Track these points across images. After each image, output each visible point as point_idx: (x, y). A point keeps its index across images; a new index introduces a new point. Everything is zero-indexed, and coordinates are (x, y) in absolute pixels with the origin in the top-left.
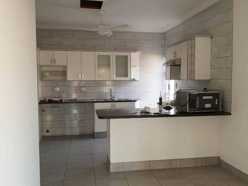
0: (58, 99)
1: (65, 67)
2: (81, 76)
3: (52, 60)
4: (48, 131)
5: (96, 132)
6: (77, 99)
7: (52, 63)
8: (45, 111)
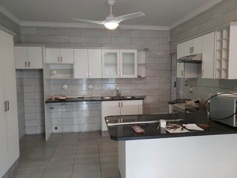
0: (64, 98)
1: (72, 65)
2: (89, 74)
3: (58, 58)
4: (56, 128)
5: (103, 130)
6: (84, 97)
7: (58, 61)
8: (53, 108)
